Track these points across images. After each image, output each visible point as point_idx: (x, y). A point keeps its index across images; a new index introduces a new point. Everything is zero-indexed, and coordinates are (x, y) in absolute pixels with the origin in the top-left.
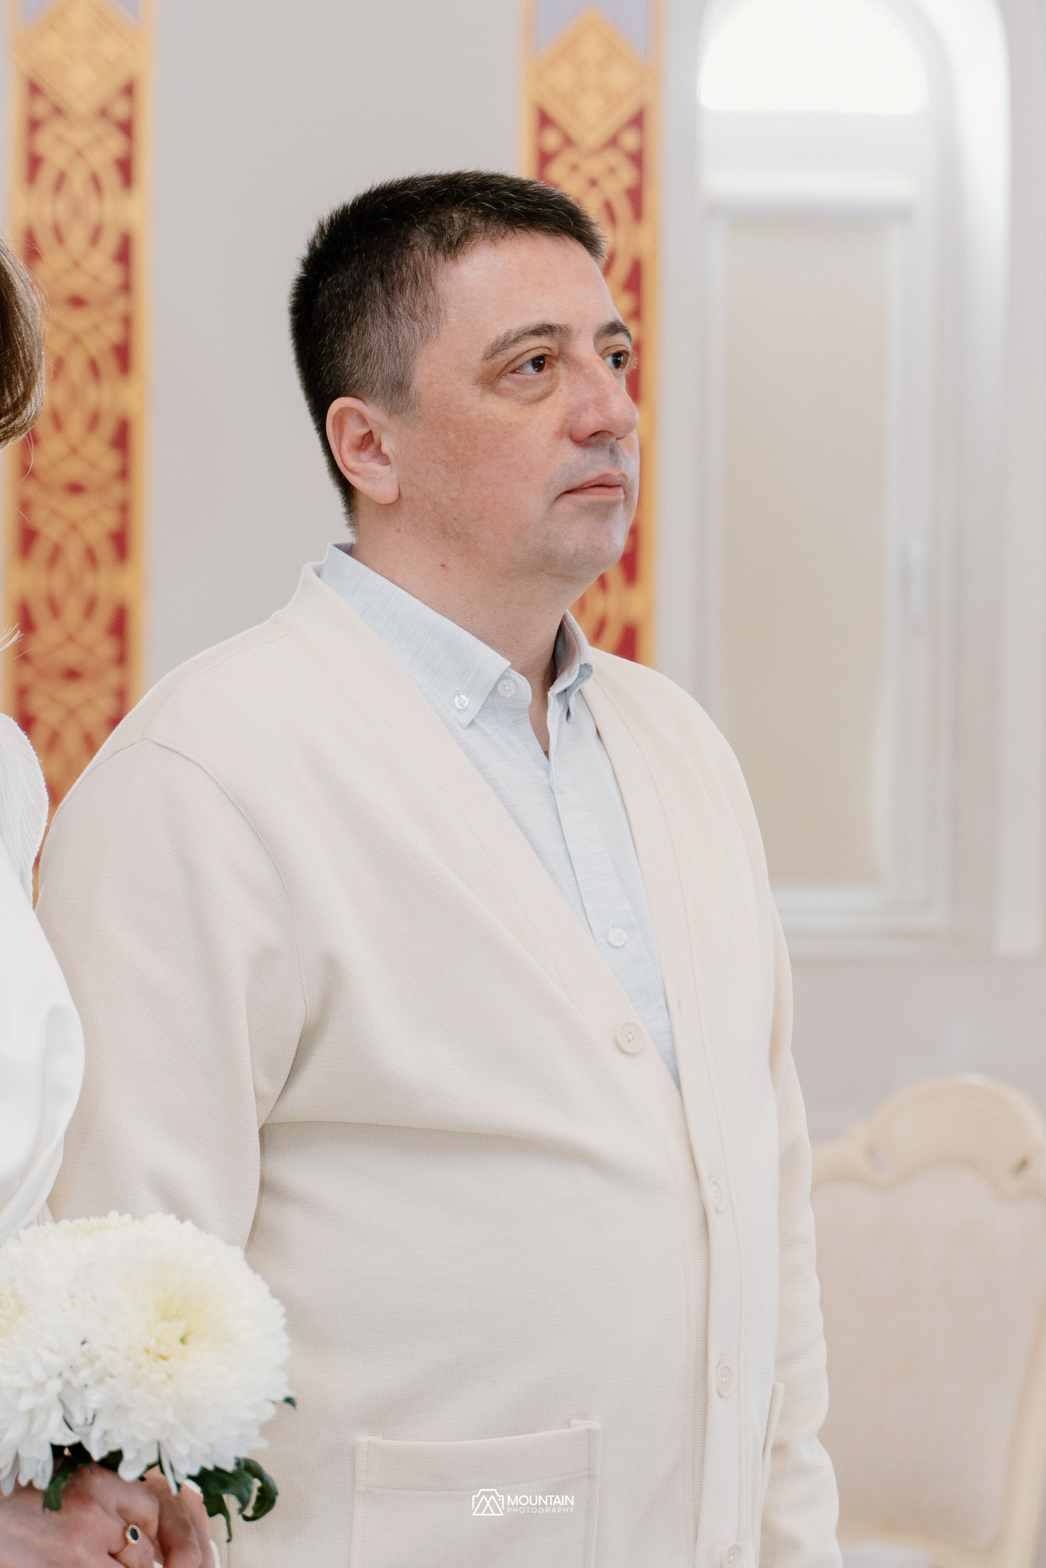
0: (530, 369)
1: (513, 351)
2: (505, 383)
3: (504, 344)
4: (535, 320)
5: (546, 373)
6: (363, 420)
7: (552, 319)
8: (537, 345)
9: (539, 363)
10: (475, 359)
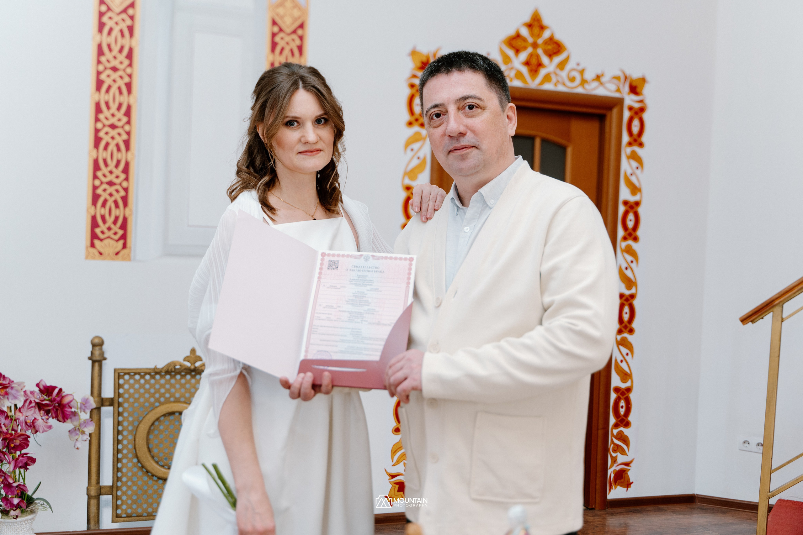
0: (435, 118)
3: (427, 112)
5: (441, 118)
9: (438, 116)
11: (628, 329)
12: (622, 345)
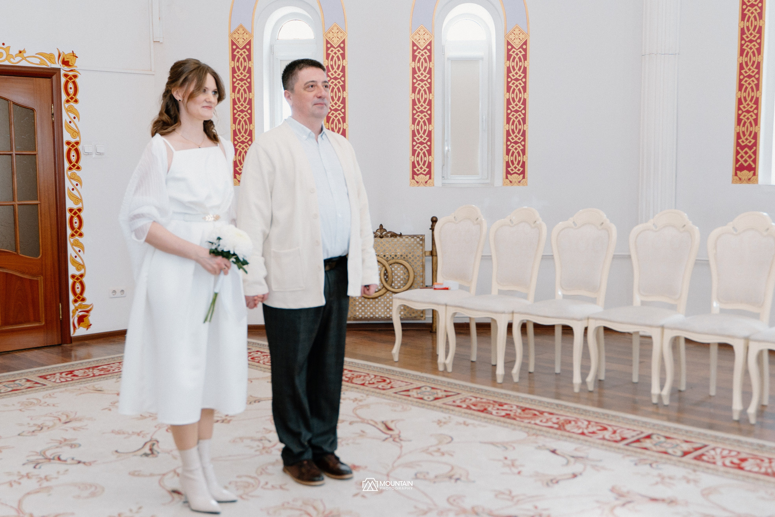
0: (310, 87)
1: (308, 84)
2: (307, 89)
3: (307, 83)
4: (312, 80)
5: (313, 88)
6: (288, 94)
7: (314, 80)
8: (311, 84)
9: (312, 86)
10: (303, 86)
11: (78, 234)
12: (76, 245)
